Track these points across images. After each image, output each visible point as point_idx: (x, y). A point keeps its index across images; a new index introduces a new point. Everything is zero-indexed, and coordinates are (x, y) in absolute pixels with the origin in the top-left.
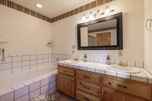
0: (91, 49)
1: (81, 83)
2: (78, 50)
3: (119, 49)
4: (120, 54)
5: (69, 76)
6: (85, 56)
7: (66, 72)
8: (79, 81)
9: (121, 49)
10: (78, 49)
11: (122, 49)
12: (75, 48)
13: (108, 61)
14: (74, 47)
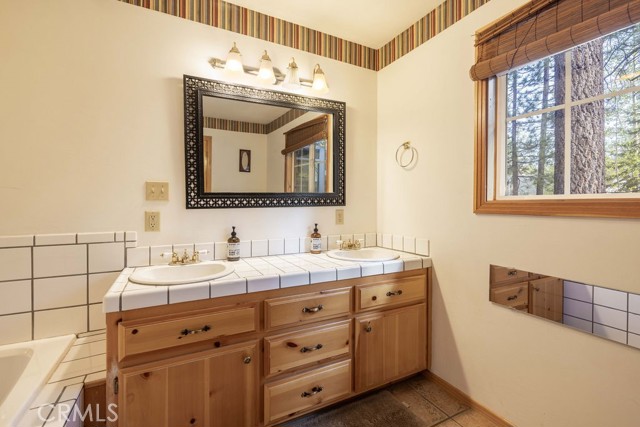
0: (249, 205)
1: (291, 345)
2: (187, 208)
3: (338, 204)
4: (340, 219)
5: (217, 345)
6: (234, 234)
7: (206, 328)
8: (280, 342)
9: (340, 204)
10: (188, 206)
11: (343, 203)
12: (167, 199)
13: (316, 242)
14: (155, 192)
